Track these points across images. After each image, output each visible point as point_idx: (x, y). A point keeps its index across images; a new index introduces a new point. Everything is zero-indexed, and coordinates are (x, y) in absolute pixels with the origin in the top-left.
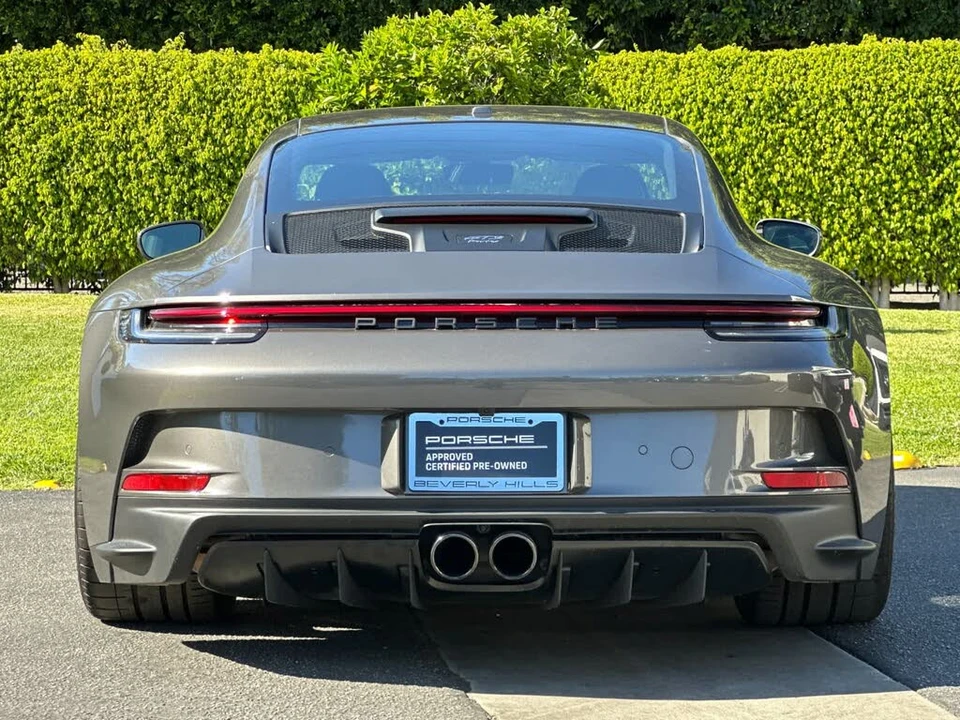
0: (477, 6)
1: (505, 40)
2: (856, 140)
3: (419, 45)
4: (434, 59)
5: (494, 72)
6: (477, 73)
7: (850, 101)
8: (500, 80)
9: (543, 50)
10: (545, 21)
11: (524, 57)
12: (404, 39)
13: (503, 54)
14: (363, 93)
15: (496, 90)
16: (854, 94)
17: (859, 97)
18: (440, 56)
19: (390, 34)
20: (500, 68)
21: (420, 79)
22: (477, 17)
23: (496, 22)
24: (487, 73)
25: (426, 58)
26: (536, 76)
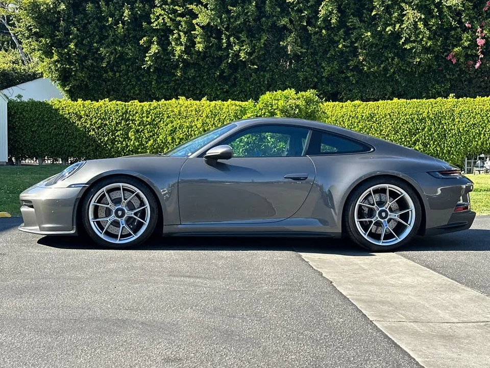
0: (291, 89)
1: (298, 98)
2: (392, 127)
3: (275, 100)
4: (279, 103)
5: (296, 107)
6: (292, 108)
7: (390, 116)
8: (297, 110)
9: (309, 102)
10: (310, 93)
11: (304, 103)
12: (271, 98)
13: (298, 102)
14: (260, 113)
15: (296, 113)
16: (392, 114)
17: (393, 115)
18: (281, 103)
19: (267, 97)
20: (298, 106)
21: (275, 109)
22: (291, 92)
23: (296, 94)
24: (294, 108)
25: (277, 103)
26: (307, 108)
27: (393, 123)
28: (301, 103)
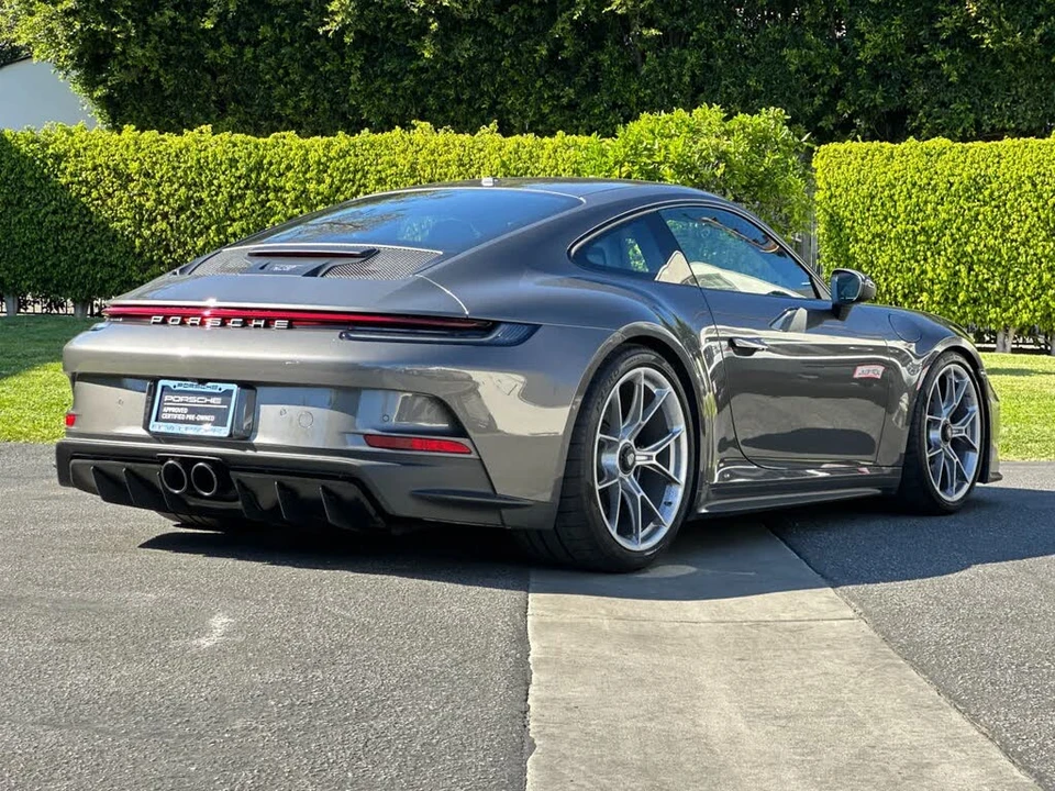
0: (710, 106)
1: (729, 133)
2: (1039, 218)
3: (662, 136)
4: (671, 148)
5: (718, 158)
6: (705, 160)
7: (1034, 185)
8: (722, 165)
9: (760, 142)
10: (770, 119)
11: (744, 146)
12: (652, 132)
13: (725, 144)
14: (617, 173)
15: (719, 173)
16: (1038, 180)
17: (1043, 182)
18: (677, 146)
19: (644, 125)
20: (723, 156)
21: (660, 163)
22: (709, 115)
23: (726, 119)
24: (712, 160)
25: (666, 147)
26: (752, 162)
27: (1043, 207)
28: (736, 146)
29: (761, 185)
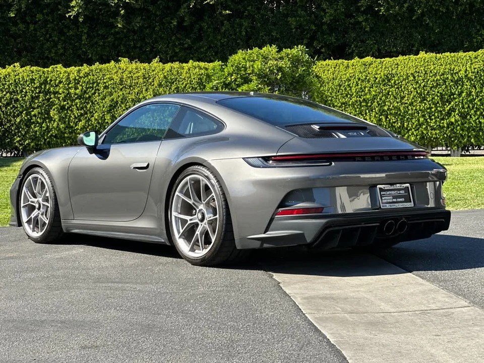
0: (271, 46)
1: (281, 58)
2: (417, 92)
3: (250, 61)
4: (255, 66)
5: (277, 70)
6: (271, 71)
7: (414, 77)
8: (280, 74)
9: (296, 61)
10: (297, 51)
11: (289, 64)
12: (244, 59)
13: (281, 64)
14: (229, 79)
15: (279, 77)
16: (416, 75)
17: (418, 76)
18: (258, 65)
19: (239, 57)
20: (280, 69)
21: (249, 74)
22: (270, 50)
23: (278, 52)
24: (275, 71)
25: (252, 66)
26: (293, 72)
27: (419, 87)
28: (285, 64)
29: (298, 82)
